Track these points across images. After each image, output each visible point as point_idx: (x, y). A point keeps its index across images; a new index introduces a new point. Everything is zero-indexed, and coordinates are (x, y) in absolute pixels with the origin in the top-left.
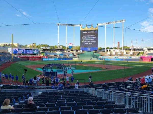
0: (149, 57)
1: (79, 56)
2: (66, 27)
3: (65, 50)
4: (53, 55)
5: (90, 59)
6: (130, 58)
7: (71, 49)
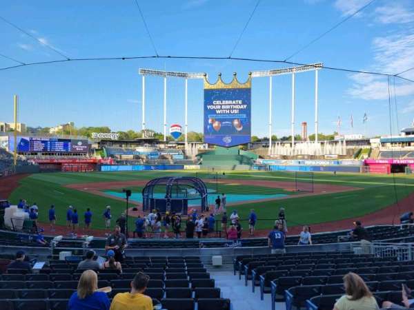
0: (387, 162)
1: (202, 160)
2: (165, 79)
3: (163, 143)
4: (131, 157)
5: (232, 166)
6: (336, 165)
7: (176, 140)
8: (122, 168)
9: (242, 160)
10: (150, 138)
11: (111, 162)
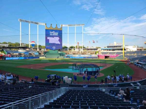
0: (103, 55)
1: (46, 55)
2: (30, 24)
3: (29, 48)
4: (17, 54)
5: (57, 57)
6: (90, 56)
7: (33, 47)
8: (14, 58)
9: (61, 55)
10: (24, 46)
11: (10, 56)
